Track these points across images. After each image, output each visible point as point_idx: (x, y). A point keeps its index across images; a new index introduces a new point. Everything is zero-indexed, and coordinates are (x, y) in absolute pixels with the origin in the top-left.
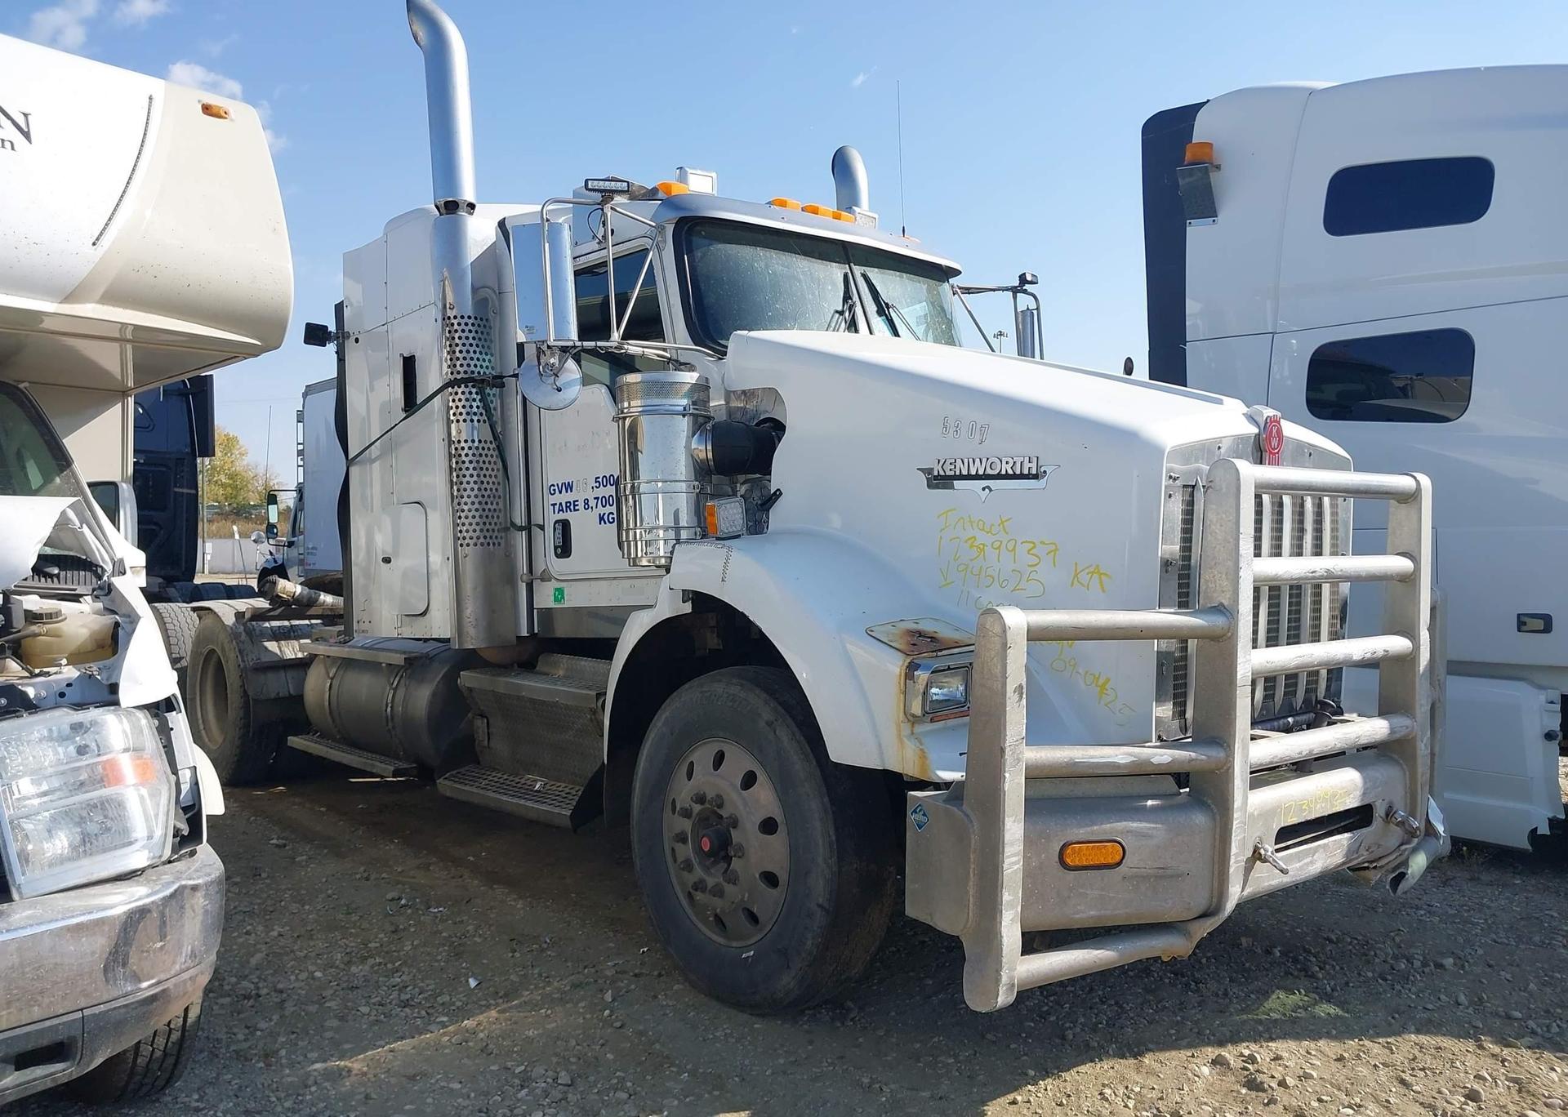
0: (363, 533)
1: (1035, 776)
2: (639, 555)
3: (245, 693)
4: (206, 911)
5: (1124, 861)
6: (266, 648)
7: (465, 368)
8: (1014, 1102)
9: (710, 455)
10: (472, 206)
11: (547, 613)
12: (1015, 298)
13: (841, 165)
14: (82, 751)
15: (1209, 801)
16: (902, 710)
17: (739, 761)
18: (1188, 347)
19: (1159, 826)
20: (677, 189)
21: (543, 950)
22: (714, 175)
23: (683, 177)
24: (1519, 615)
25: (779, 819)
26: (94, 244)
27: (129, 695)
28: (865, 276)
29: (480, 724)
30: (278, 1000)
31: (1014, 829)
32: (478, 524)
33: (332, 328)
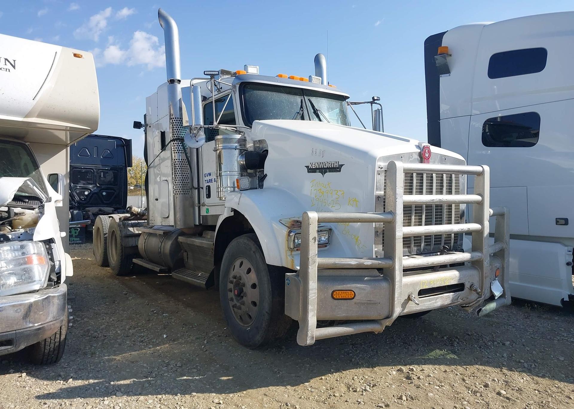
0: (152, 191)
1: (321, 269)
2: (222, 196)
4: (58, 304)
5: (355, 297)
6: (129, 230)
7: (177, 135)
8: (322, 379)
9: (244, 162)
10: (179, 81)
11: (205, 217)
12: (372, 105)
13: (317, 60)
14: (23, 254)
15: (389, 279)
16: (287, 246)
17: (247, 265)
18: (441, 121)
19: (368, 286)
20: (243, 72)
21: (193, 327)
22: (258, 67)
24: (556, 218)
25: (257, 284)
26: (33, 99)
27: (36, 238)
28: (309, 100)
29: (185, 254)
30: (104, 339)
31: (313, 284)
32: (180, 187)
33: (143, 123)
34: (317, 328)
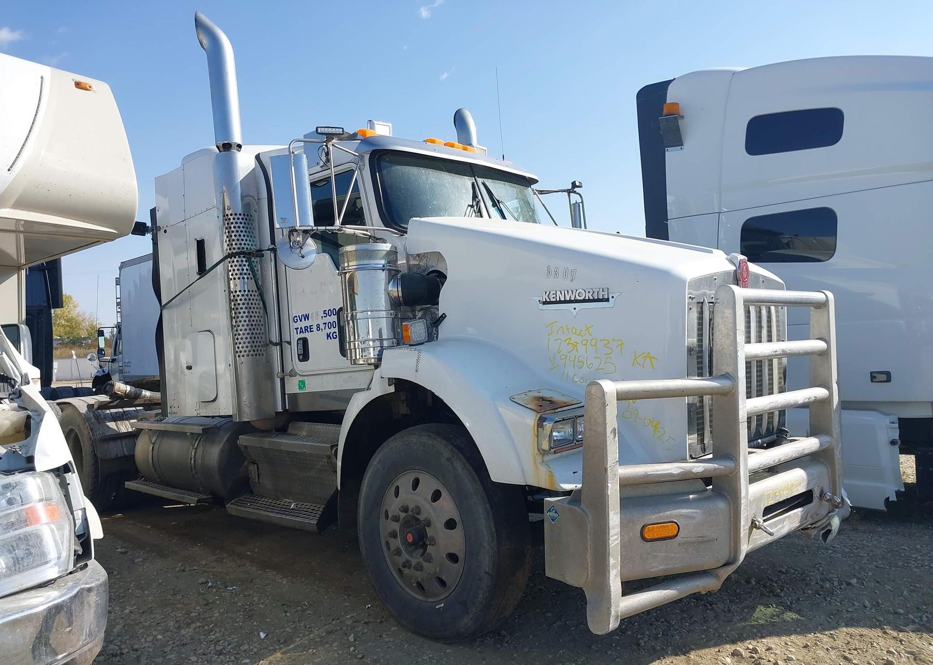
0: (172, 352)
1: (626, 484)
2: (358, 357)
3: (95, 455)
4: (98, 604)
5: (679, 534)
6: (108, 426)
7: (238, 246)
9: (400, 294)
10: (239, 146)
11: (294, 397)
12: (569, 196)
13: (459, 120)
14: (10, 502)
15: (726, 494)
16: (536, 446)
17: (429, 484)
18: (669, 223)
19: (699, 511)
20: (370, 133)
21: (304, 610)
22: (390, 125)
23: (372, 127)
24: (871, 373)
25: (457, 519)
26: (9, 170)
27: (42, 463)
28: (484, 184)
29: (253, 468)
30: (135, 656)
31: (614, 518)
32: (249, 342)
33: (149, 224)
34: (622, 596)
